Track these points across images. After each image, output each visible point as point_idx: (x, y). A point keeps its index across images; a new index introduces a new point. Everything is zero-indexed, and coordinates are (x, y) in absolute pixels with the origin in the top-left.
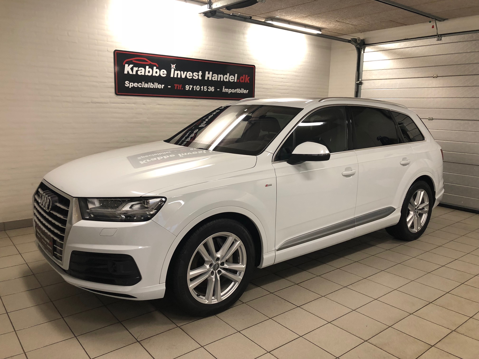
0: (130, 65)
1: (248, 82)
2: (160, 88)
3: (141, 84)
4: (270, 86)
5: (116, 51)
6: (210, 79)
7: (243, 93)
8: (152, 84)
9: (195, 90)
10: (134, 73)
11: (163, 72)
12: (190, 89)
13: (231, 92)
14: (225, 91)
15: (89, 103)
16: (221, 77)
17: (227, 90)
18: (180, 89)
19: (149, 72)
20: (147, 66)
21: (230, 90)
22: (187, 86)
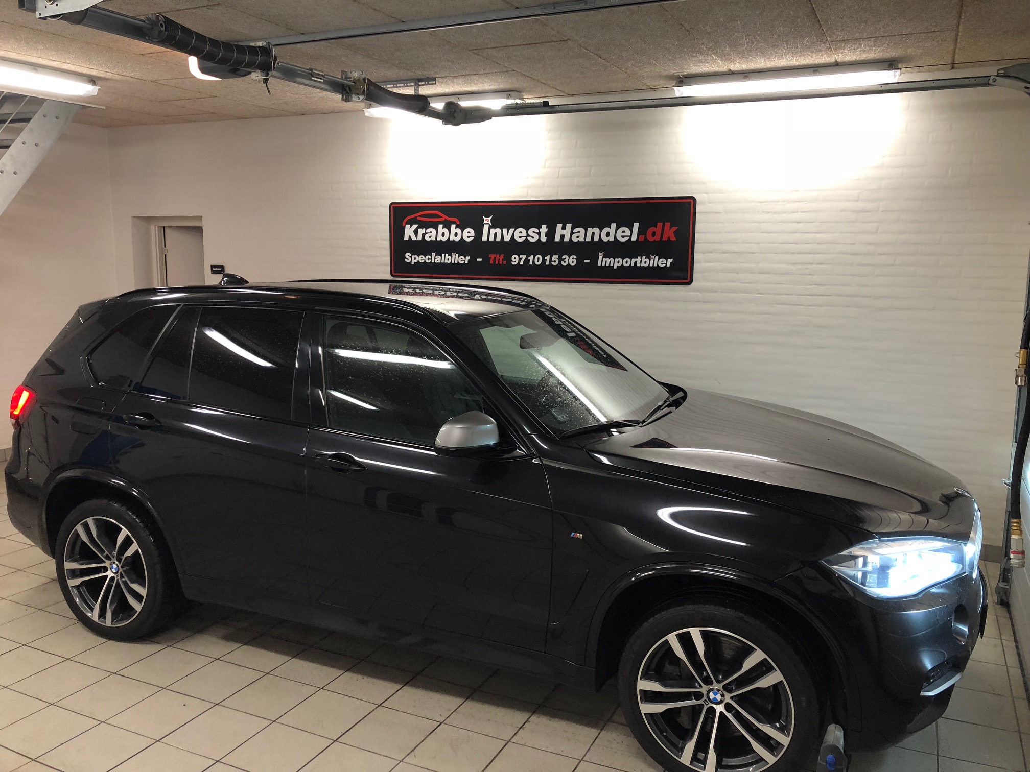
1: (673, 239)
2: (463, 262)
3: (430, 257)
4: (747, 245)
5: (392, 203)
6: (567, 239)
7: (655, 265)
8: (448, 255)
9: (531, 263)
10: (420, 239)
11: (469, 232)
12: (522, 263)
13: (619, 265)
14: (604, 264)
16: (593, 234)
17: (610, 262)
18: (500, 263)
19: (443, 235)
20: (439, 225)
21: (618, 262)
22: (514, 257)
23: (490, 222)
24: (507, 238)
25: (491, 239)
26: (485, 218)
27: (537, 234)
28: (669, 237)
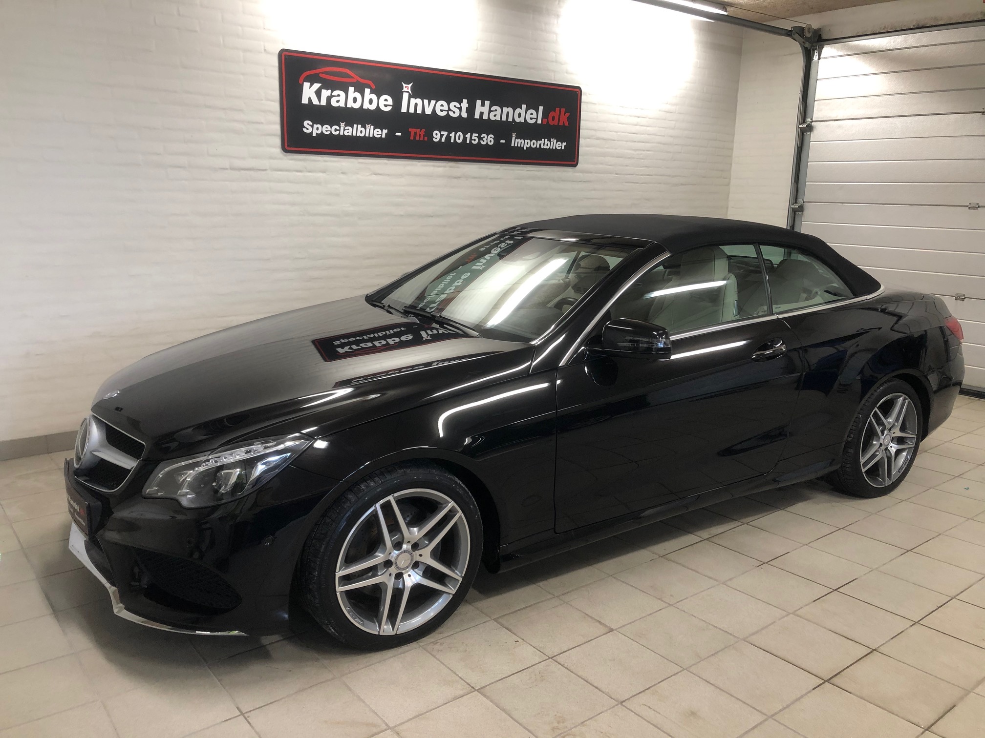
1: (567, 124)
2: (379, 136)
3: (338, 128)
4: (611, 133)
5: (283, 51)
6: (485, 117)
7: (554, 148)
8: (361, 127)
9: (452, 141)
10: (323, 102)
11: (386, 100)
12: (443, 140)
13: (528, 146)
14: (516, 145)
15: (227, 169)
16: (508, 113)
17: (521, 142)
18: (421, 139)
19: (355, 100)
20: (350, 87)
21: (528, 143)
22: (435, 132)
23: (409, 90)
24: (428, 111)
25: (412, 110)
26: (404, 85)
27: (458, 109)
28: (564, 122)
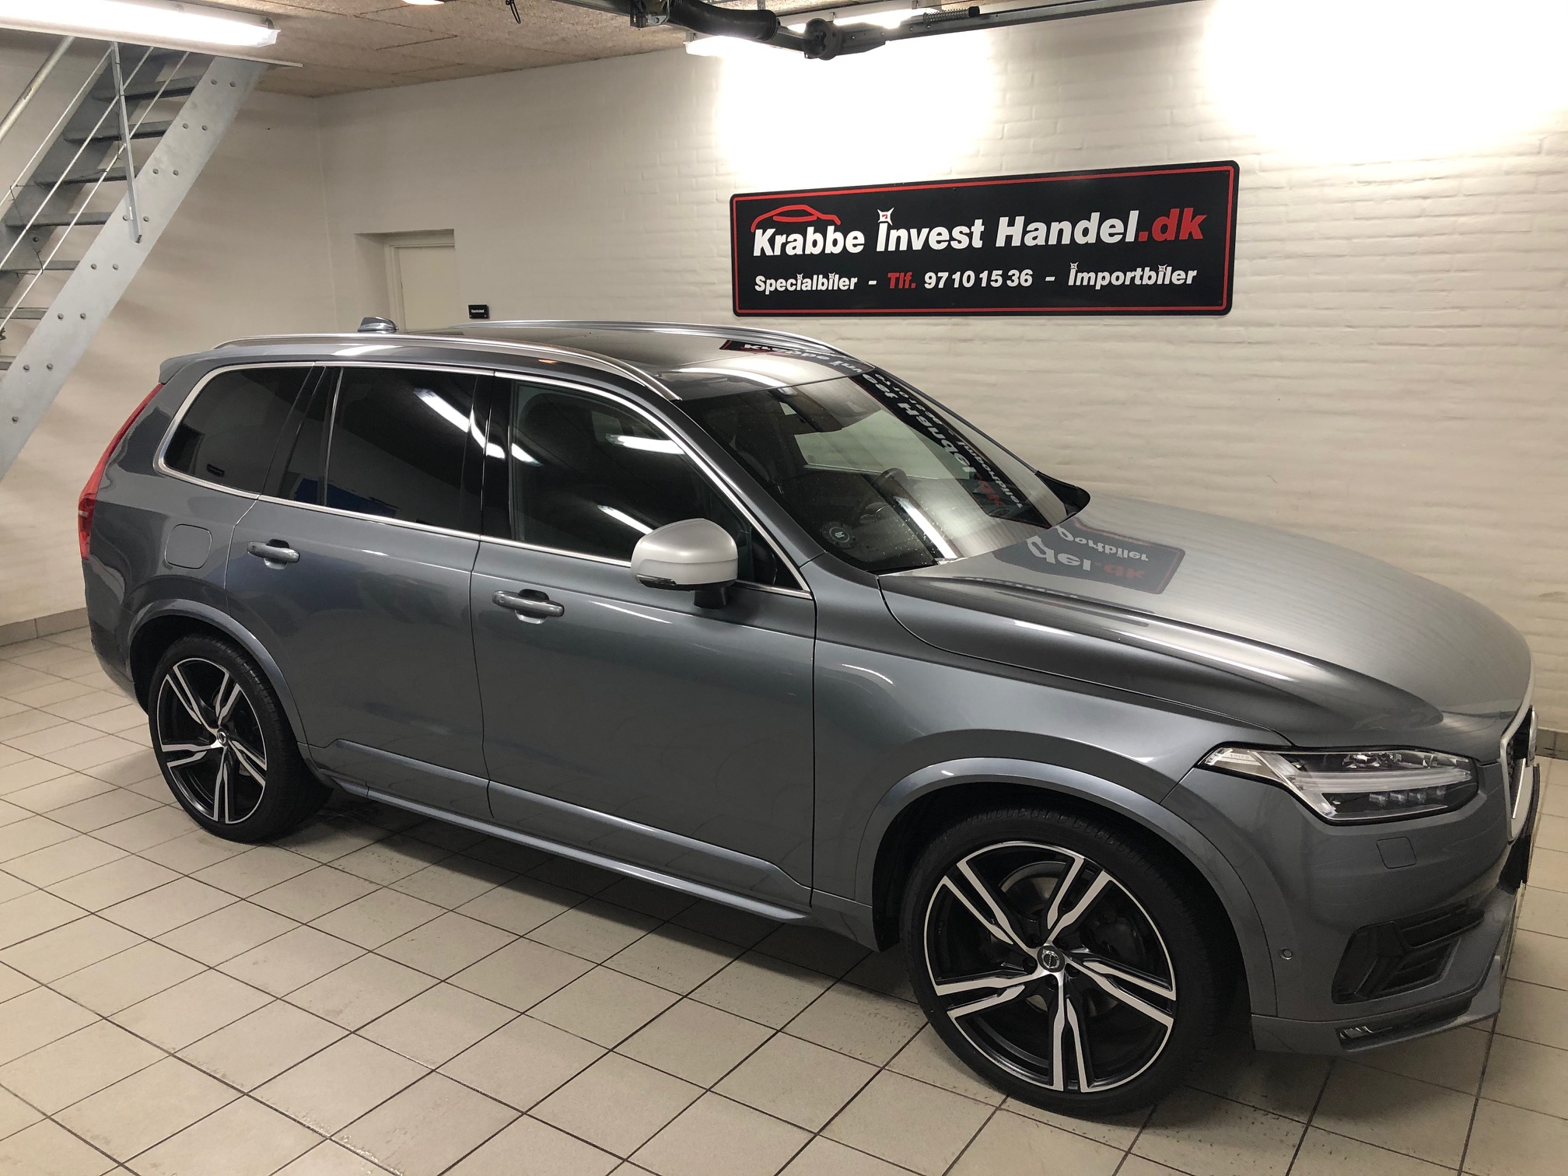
0: (768, 230)
1: (1198, 235)
2: (846, 288)
3: (794, 282)
5: (735, 196)
6: (1016, 242)
7: (1167, 282)
8: (823, 278)
9: (956, 285)
10: (778, 252)
11: (855, 238)
12: (941, 285)
13: (1105, 283)
14: (1078, 283)
16: (1061, 232)
17: (1090, 278)
18: (907, 286)
19: (815, 244)
20: (809, 228)
21: (1104, 278)
22: (928, 275)
24: (917, 245)
25: (892, 247)
27: (967, 236)
28: (1190, 233)
